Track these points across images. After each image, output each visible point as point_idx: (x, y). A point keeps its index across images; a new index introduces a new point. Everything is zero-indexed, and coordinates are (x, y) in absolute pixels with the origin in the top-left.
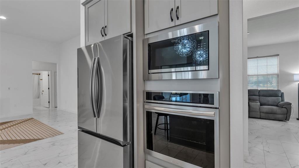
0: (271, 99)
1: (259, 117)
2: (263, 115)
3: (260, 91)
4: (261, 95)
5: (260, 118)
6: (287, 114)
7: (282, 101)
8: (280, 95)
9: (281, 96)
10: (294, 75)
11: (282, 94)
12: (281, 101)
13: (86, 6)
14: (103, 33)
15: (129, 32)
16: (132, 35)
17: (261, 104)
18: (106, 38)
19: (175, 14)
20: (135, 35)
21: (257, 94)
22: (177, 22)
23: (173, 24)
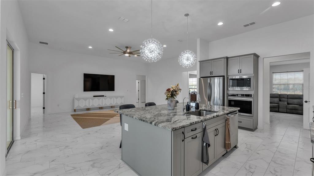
1: (286, 112)
2: (288, 111)
3: (288, 95)
4: (289, 98)
13: (201, 62)
14: (211, 74)
15: (223, 75)
16: (224, 76)
17: (288, 104)
18: (212, 76)
19: (240, 71)
20: (225, 76)
21: (286, 97)
22: (241, 74)
23: (239, 74)
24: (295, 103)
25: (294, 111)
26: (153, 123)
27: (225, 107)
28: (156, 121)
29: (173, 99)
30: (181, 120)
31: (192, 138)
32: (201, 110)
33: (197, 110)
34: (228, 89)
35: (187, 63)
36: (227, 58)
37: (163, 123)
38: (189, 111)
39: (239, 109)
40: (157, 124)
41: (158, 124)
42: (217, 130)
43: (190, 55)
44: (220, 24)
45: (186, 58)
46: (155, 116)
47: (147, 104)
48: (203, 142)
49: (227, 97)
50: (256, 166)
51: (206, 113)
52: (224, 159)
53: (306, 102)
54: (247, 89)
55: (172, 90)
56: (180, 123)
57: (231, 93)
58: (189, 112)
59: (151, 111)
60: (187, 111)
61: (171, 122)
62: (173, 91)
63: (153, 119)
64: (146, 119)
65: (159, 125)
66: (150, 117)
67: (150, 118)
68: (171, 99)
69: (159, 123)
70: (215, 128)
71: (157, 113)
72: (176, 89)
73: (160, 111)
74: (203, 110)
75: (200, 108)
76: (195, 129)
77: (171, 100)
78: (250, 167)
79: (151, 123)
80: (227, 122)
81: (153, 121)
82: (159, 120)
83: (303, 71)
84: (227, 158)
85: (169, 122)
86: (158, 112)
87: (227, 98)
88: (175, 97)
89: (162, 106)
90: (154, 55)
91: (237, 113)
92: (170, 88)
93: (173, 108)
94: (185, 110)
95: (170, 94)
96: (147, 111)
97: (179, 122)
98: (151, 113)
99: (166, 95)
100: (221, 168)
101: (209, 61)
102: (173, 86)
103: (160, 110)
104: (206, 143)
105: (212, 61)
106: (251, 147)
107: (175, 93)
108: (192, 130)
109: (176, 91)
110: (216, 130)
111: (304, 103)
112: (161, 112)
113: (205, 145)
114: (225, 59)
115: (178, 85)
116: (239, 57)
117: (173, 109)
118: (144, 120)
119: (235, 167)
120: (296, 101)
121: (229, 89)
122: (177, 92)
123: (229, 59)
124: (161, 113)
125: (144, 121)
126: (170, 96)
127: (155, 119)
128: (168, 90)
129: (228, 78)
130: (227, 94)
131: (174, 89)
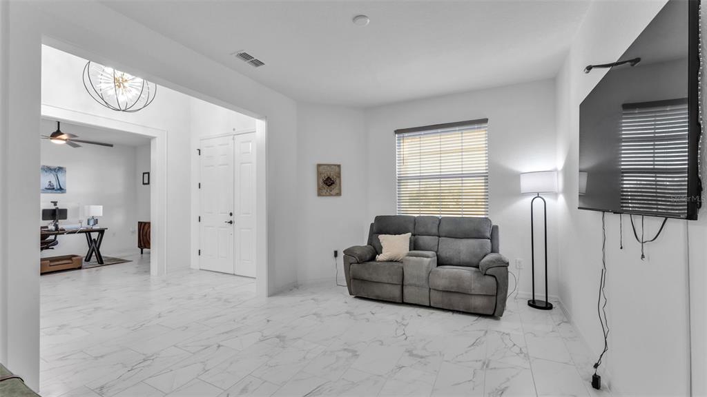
0: (464, 247)
1: (428, 304)
3: (441, 222)
4: (444, 234)
5: (430, 307)
6: (497, 296)
7: (493, 251)
8: (488, 235)
9: (491, 235)
10: (522, 175)
11: (495, 229)
12: (490, 250)
21: (435, 230)
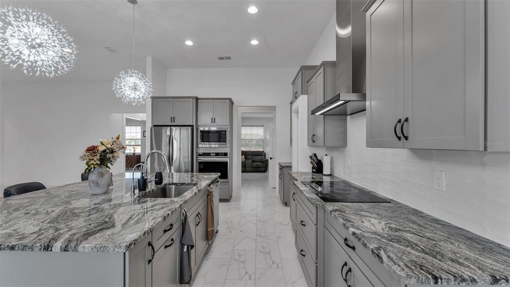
1: (251, 171)
2: (253, 169)
3: (252, 152)
4: (253, 155)
6: (266, 167)
12: (264, 158)
13: (154, 99)
14: (172, 120)
15: (191, 124)
16: (192, 126)
17: (253, 162)
18: (174, 124)
19: (213, 120)
20: (194, 126)
21: (251, 154)
22: (215, 124)
23: (212, 124)
24: (259, 161)
25: (258, 169)
26: (57, 246)
27: (195, 173)
28: (67, 236)
29: (104, 169)
30: (140, 216)
31: (166, 247)
32: (166, 185)
33: (159, 186)
34: (197, 146)
35: (133, 95)
36: (197, 99)
37: (91, 238)
38: (145, 190)
39: (219, 174)
40: (73, 245)
41: (77, 245)
42: (199, 215)
43: (138, 82)
44: (189, 43)
45: (131, 85)
46: (55, 220)
47: (13, 190)
48: (182, 245)
49: (197, 158)
50: (245, 250)
51: (175, 188)
52: (206, 258)
53: (271, 158)
54: (217, 146)
55: (102, 148)
56: (139, 225)
57: (201, 151)
58: (146, 193)
59: (33, 207)
60: (140, 190)
61: (113, 226)
62: (104, 151)
63: (51, 231)
64: (20, 239)
65: (80, 248)
66: (37, 229)
67: (40, 232)
68: (100, 170)
69: (79, 242)
70: (196, 213)
71: (58, 210)
72: (115, 147)
73: (68, 203)
74: (170, 184)
75: (164, 182)
76: (169, 227)
77: (99, 173)
78: (240, 256)
79: (47, 248)
80: (209, 197)
81: (55, 239)
82: (73, 232)
83: (263, 126)
84: (209, 254)
85: (109, 228)
86: (61, 208)
87: (197, 160)
88: (109, 165)
89: (69, 188)
90: (43, 57)
91: (218, 182)
92: (95, 145)
93: (103, 190)
94: (137, 191)
95: (98, 158)
96: (17, 210)
97: (137, 222)
98: (37, 213)
99: (85, 162)
100: (205, 277)
101: (169, 100)
102: (105, 141)
103: (68, 200)
104: (188, 246)
105: (174, 99)
106: (232, 225)
107: (111, 155)
108: (165, 231)
109: (112, 152)
110: (197, 215)
111: (270, 160)
112: (71, 207)
113: (185, 250)
114: (195, 101)
115: (118, 138)
116: (212, 100)
117: (106, 193)
118: (14, 243)
119: (222, 265)
120: (258, 158)
121: (200, 146)
122: (115, 154)
123: (199, 101)
124: (75, 209)
125: (12, 248)
126: (97, 164)
127: (57, 230)
128: (92, 150)
129: (197, 129)
130: (197, 153)
131: (109, 146)
